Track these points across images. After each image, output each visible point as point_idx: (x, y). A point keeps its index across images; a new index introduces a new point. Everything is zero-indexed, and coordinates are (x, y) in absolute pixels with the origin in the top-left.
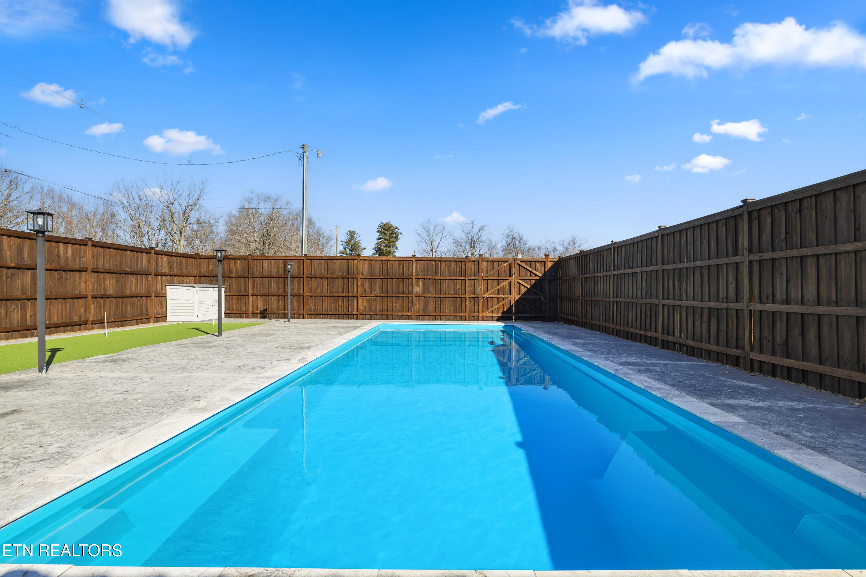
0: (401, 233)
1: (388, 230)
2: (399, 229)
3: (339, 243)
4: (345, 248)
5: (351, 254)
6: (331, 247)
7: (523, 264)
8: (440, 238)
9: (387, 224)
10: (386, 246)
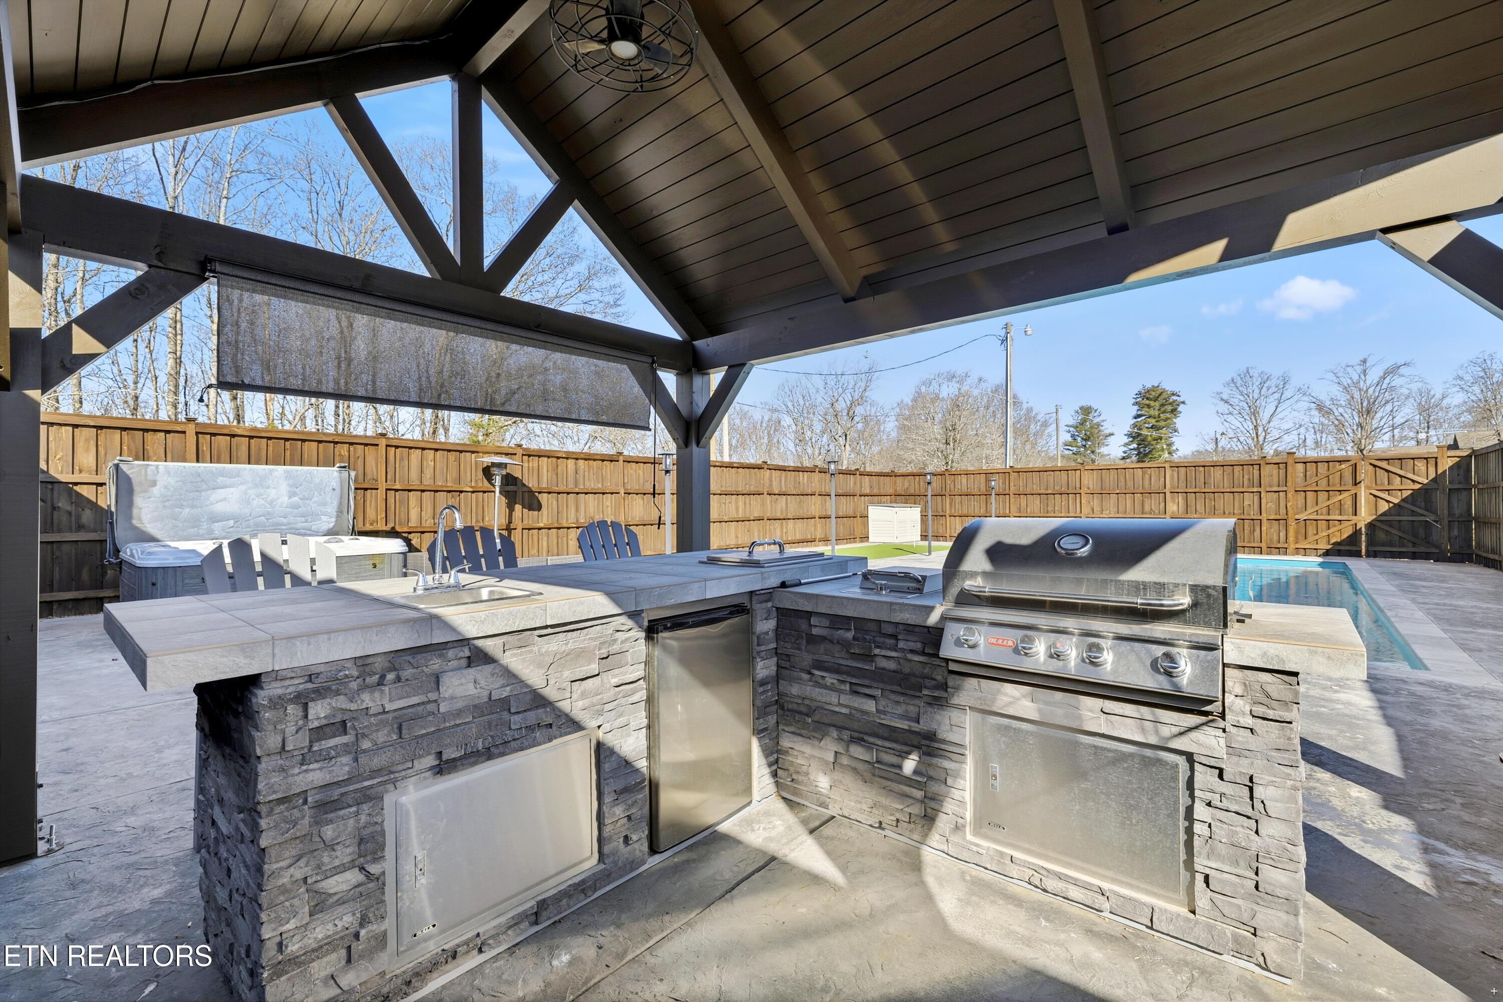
0: (1183, 403)
1: (1156, 399)
2: (1179, 396)
3: (1062, 428)
4: (1073, 436)
5: (1085, 446)
6: (1050, 436)
7: (1384, 464)
8: (1276, 403)
9: (1154, 388)
10: (1152, 428)
